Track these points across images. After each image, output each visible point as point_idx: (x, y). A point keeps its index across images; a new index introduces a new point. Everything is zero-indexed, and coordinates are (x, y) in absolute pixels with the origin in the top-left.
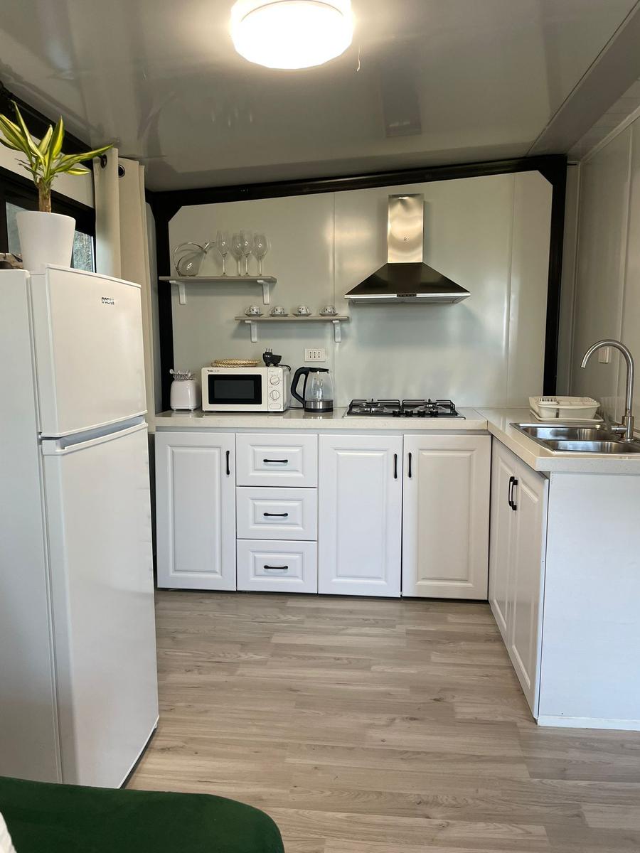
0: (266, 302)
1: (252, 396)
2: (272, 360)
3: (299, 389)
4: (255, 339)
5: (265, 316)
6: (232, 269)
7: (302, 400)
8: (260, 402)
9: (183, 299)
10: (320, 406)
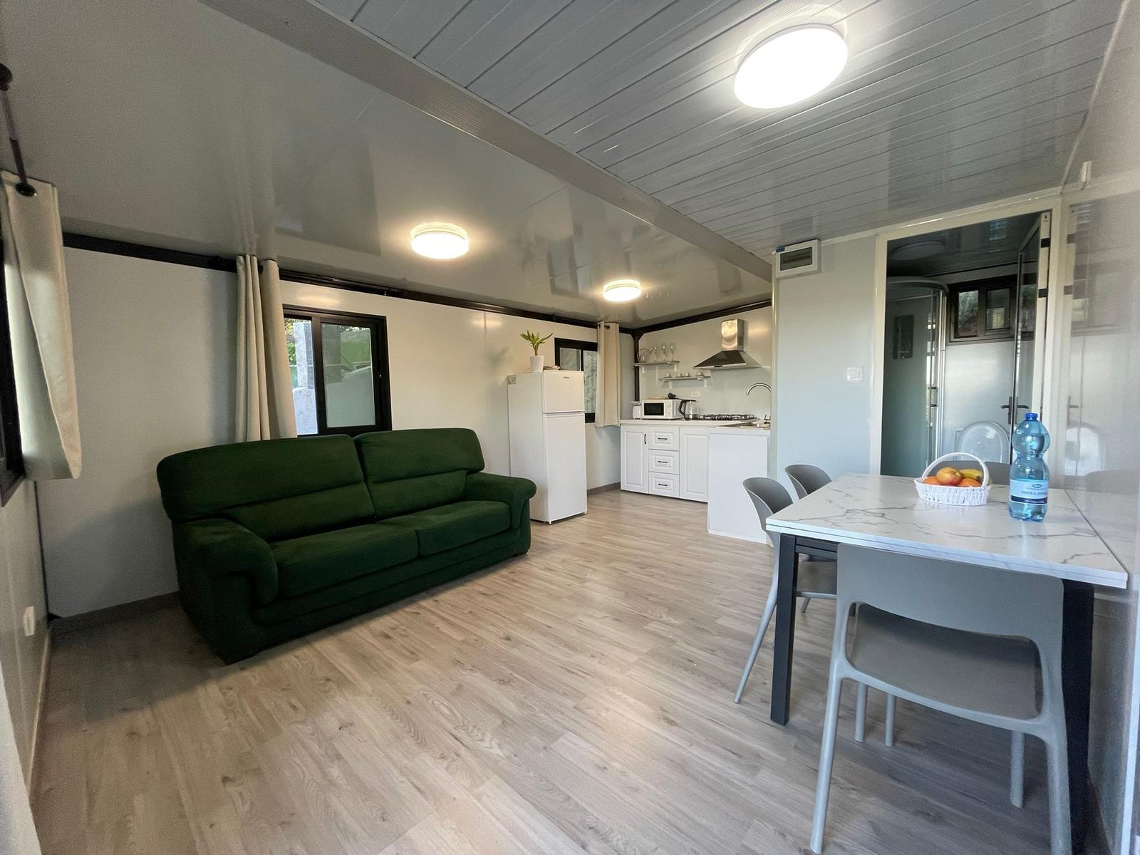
0: (676, 371)
1: (660, 412)
2: (672, 397)
3: (682, 410)
4: (670, 388)
5: (674, 377)
6: (662, 358)
7: (684, 414)
8: (663, 415)
9: (643, 372)
10: (691, 417)
